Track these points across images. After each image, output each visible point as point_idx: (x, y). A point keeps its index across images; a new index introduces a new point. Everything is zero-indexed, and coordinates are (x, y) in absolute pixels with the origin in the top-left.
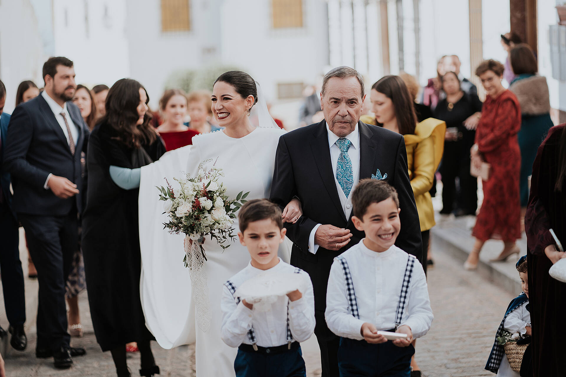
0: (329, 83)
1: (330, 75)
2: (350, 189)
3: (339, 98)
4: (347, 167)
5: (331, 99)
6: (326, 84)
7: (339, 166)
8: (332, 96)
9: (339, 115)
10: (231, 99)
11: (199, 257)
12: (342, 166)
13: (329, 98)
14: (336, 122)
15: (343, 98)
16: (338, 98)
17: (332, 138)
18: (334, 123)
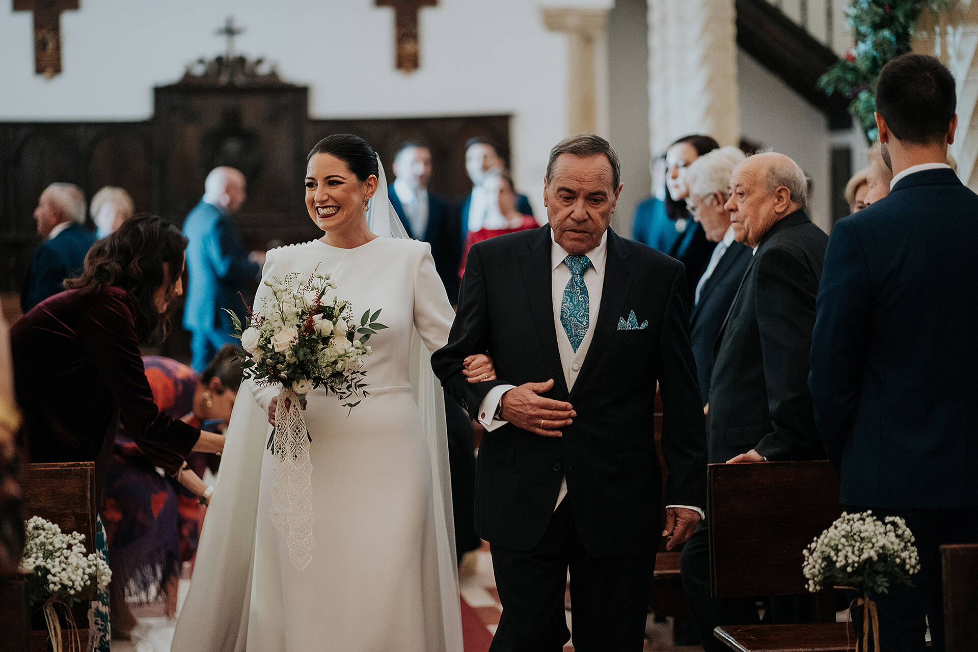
0: (557, 163)
1: (562, 149)
2: (581, 337)
3: (574, 190)
4: (579, 301)
5: (561, 189)
6: (554, 164)
7: (567, 299)
8: (561, 185)
9: (572, 219)
10: (342, 183)
11: (299, 431)
12: (571, 299)
13: (556, 188)
14: (566, 231)
15: (580, 190)
16: (571, 188)
17: (559, 254)
18: (562, 231)
